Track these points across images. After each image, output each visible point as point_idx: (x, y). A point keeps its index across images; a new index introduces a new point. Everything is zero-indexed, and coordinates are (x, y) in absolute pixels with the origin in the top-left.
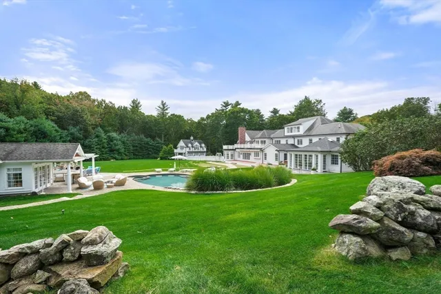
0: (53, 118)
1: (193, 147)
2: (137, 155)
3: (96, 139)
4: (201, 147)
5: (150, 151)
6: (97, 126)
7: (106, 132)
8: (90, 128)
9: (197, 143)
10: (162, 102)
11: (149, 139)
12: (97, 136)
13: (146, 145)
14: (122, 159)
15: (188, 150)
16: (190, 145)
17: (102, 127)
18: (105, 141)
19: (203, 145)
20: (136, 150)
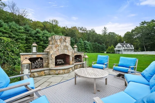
0: (65, 34)
1: (126, 47)
2: (94, 51)
3: (80, 43)
4: (131, 47)
5: (100, 49)
6: (80, 38)
7: (83, 40)
8: (77, 39)
9: (129, 45)
10: (105, 27)
11: (99, 44)
12: (80, 42)
13: (98, 47)
14: (89, 53)
15: (123, 48)
16: (125, 46)
17: (82, 38)
18: (83, 44)
19: (132, 46)
20: (94, 49)
